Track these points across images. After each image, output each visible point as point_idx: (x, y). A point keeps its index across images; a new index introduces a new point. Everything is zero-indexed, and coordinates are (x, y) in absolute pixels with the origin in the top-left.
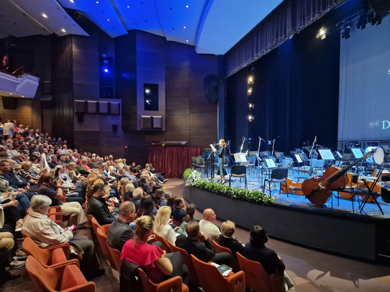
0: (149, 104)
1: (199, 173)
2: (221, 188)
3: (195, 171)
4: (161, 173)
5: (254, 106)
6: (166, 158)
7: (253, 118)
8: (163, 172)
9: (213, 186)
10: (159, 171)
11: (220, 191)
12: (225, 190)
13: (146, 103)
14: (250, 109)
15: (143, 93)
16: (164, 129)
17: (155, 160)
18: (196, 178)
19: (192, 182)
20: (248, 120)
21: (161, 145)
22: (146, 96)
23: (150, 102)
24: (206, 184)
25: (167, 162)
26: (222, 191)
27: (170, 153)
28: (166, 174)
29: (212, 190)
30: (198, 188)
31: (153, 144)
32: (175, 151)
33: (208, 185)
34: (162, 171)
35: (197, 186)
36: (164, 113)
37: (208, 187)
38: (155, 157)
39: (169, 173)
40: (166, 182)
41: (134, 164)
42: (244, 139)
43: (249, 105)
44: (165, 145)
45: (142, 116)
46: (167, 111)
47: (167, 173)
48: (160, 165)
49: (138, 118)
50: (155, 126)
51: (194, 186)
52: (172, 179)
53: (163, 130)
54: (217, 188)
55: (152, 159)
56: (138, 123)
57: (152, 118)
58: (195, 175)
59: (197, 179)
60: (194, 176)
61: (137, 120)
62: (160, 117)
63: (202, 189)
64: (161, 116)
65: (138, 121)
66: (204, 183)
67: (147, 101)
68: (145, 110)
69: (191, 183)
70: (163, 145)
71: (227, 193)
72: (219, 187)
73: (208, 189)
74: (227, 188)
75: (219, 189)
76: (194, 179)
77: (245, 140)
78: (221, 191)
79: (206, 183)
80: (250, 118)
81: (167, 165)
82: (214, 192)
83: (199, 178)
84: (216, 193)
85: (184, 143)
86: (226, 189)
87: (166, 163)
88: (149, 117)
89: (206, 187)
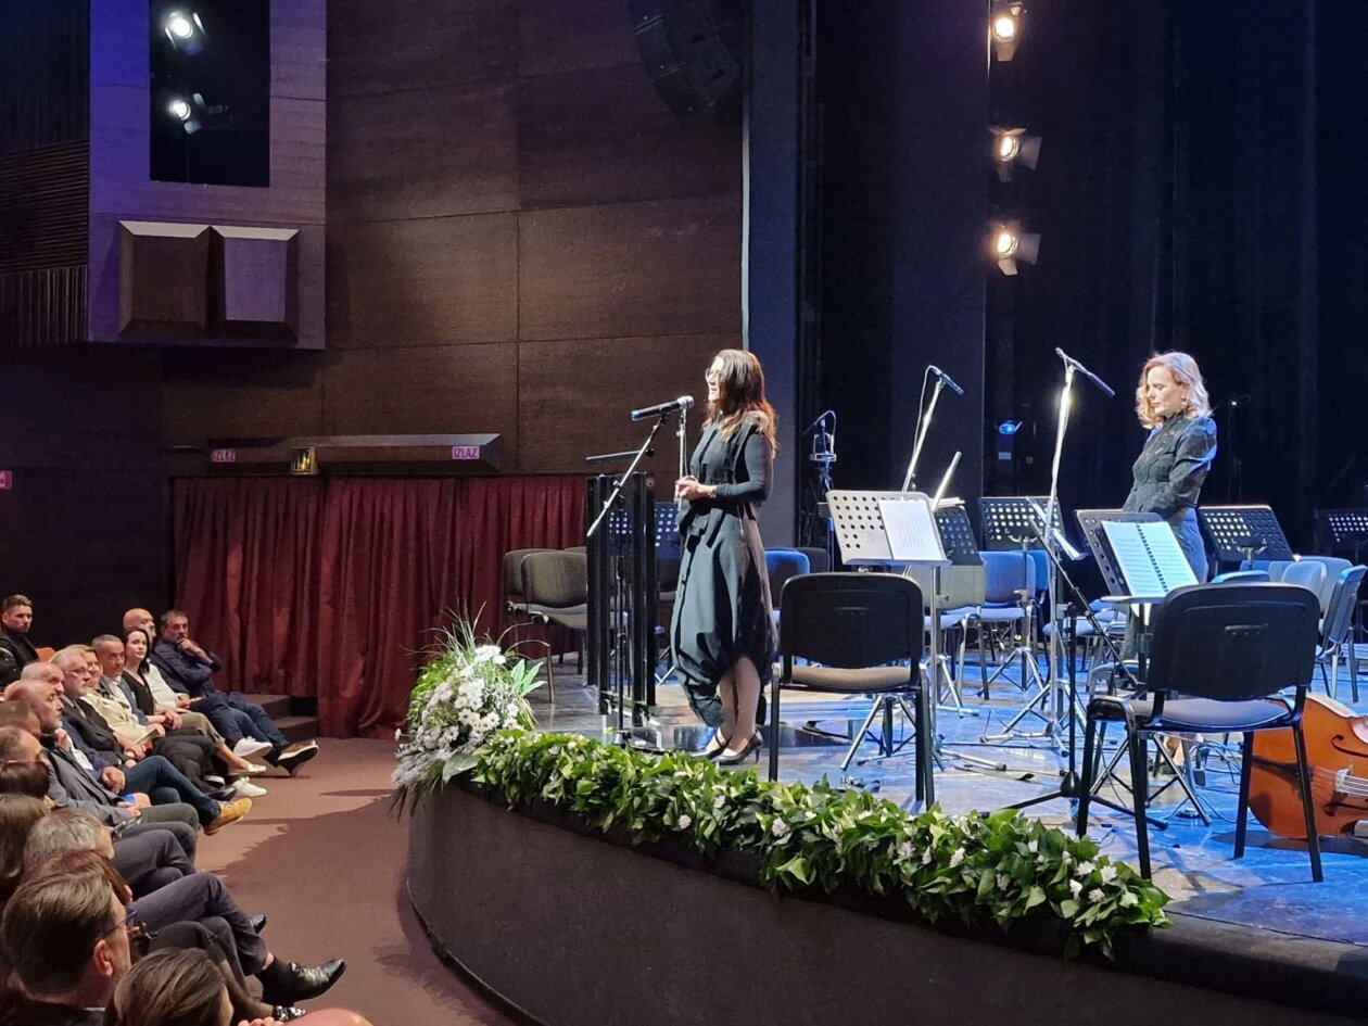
0: (189, 128)
1: (528, 667)
2: (675, 791)
3: (490, 653)
5: (1032, 149)
6: (326, 569)
7: (1031, 249)
9: (611, 779)
10: (268, 680)
11: (667, 819)
12: (709, 808)
13: (164, 126)
14: (1004, 177)
15: (145, 43)
16: (312, 336)
17: (233, 584)
18: (483, 715)
19: (454, 745)
20: (990, 267)
21: (283, 469)
22: (171, 71)
23: (197, 112)
24: (552, 761)
25: (335, 601)
26: (684, 821)
27: (359, 529)
29: (597, 813)
30: (492, 794)
31: (222, 456)
32: (399, 509)
33: (567, 772)
34: (288, 676)
35: (481, 779)
36: (313, 204)
37: (569, 785)
38: (234, 563)
40: (303, 769)
41: (27, 610)
42: (933, 378)
43: (1001, 138)
44: (320, 465)
45: (126, 224)
46: (341, 190)
48: (280, 625)
49: (99, 244)
50: (233, 313)
51: (463, 779)
52: (370, 741)
53: (303, 344)
54: (641, 793)
55: (211, 578)
56: (95, 281)
57: (213, 241)
58: (480, 683)
59: (492, 719)
60: (473, 692)
61: (82, 256)
62: (285, 235)
63: (520, 808)
64: (289, 226)
65: (95, 266)
66: (535, 753)
67: (179, 109)
68: (153, 177)
69: (443, 754)
70: (305, 465)
71: (726, 835)
72: (664, 783)
73: (565, 805)
74: (734, 793)
75: (662, 805)
76: (474, 719)
77: (946, 389)
78: (675, 818)
79: (553, 751)
80: (1005, 243)
81: (335, 627)
82: (619, 838)
83: (512, 710)
84: (636, 841)
85: (469, 446)
86: (720, 801)
87: (325, 610)
88: (193, 231)
89: (551, 790)
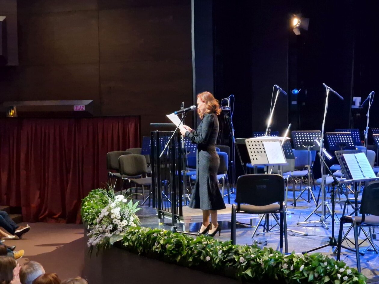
1: (134, 203)
2: (204, 248)
3: (120, 198)
4: (8, 204)
7: (306, 24)
8: (13, 203)
9: (179, 245)
11: (202, 257)
12: (216, 253)
16: (13, 61)
18: (122, 220)
19: (111, 231)
21: (3, 115)
24: (155, 238)
25: (27, 169)
26: (208, 258)
27: (36, 138)
28: (24, 209)
29: (176, 256)
30: (132, 249)
32: (52, 132)
33: (162, 242)
34: (8, 199)
35: (126, 244)
37: (163, 247)
39: (34, 205)
40: (23, 236)
44: (18, 113)
47: (28, 205)
51: (118, 244)
53: (9, 64)
54: (191, 249)
58: (119, 209)
59: (125, 223)
60: (116, 212)
63: (143, 254)
66: (149, 235)
69: (108, 235)
70: (12, 113)
71: (223, 262)
72: (199, 246)
73: (162, 253)
74: (225, 249)
75: (200, 253)
76: (118, 222)
77: (281, 93)
78: (205, 257)
79: (155, 235)
81: (28, 179)
82: (184, 263)
83: (132, 219)
84: (190, 265)
85: (80, 106)
86: (220, 252)
89: (156, 247)
